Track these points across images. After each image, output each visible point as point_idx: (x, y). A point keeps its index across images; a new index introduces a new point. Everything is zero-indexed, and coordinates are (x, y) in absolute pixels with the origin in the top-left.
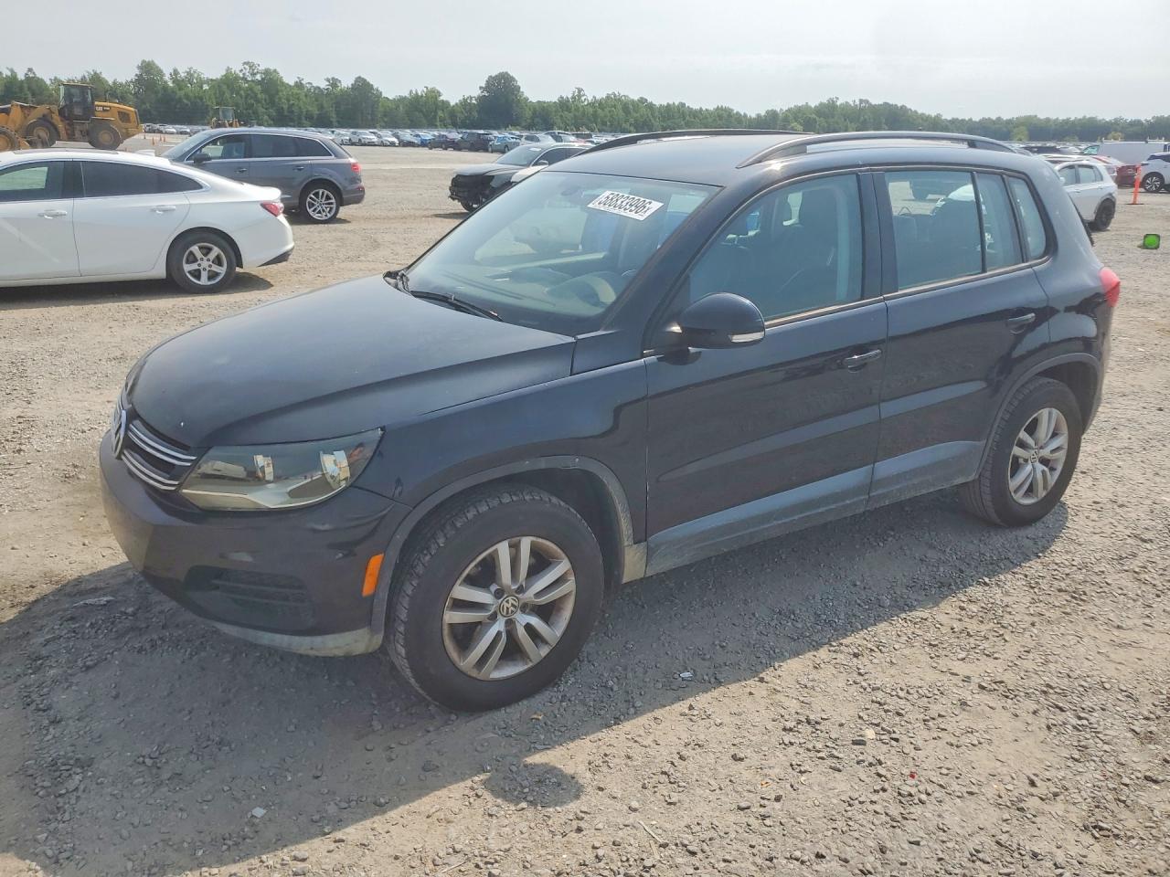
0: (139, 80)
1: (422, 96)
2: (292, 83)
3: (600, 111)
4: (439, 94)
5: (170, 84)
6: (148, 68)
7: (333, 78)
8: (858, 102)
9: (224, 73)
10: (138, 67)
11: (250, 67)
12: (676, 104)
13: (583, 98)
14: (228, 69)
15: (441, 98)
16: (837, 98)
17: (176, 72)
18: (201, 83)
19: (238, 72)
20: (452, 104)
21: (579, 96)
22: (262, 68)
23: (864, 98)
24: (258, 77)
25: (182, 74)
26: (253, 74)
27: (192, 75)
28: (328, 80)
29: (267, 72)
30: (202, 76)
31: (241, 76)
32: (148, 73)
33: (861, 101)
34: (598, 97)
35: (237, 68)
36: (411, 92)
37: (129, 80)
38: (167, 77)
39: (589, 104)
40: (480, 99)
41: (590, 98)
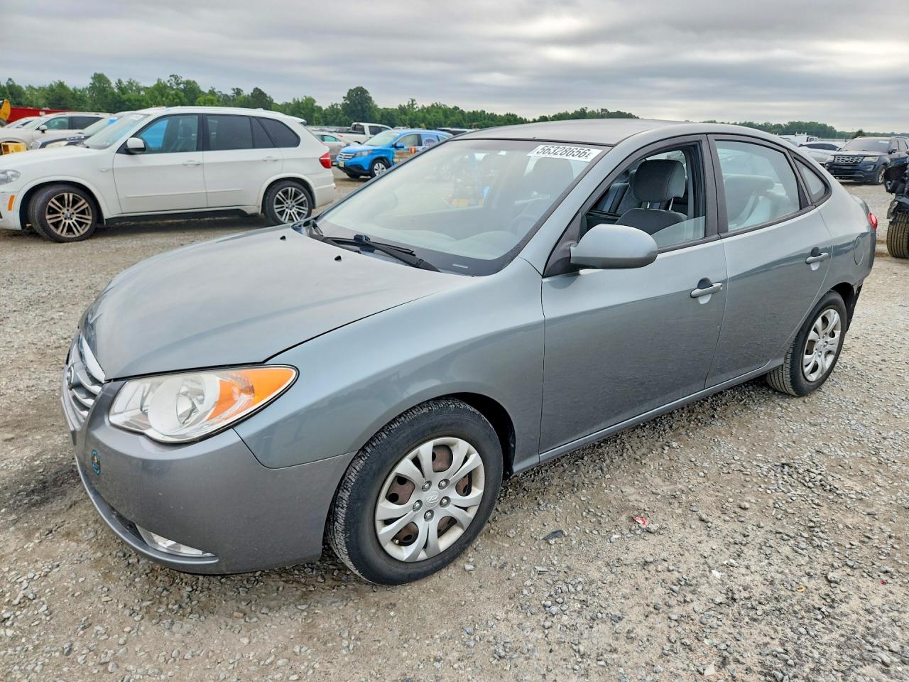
0: (93, 87)
1: (302, 103)
2: (207, 91)
3: (427, 115)
4: (314, 101)
5: (116, 90)
6: (99, 79)
7: (237, 89)
8: (600, 111)
9: (156, 83)
10: (92, 78)
11: (175, 79)
12: (479, 111)
13: (415, 106)
14: (159, 80)
15: (316, 104)
16: (587, 108)
17: (120, 82)
18: (139, 90)
19: (166, 82)
20: (324, 108)
21: (413, 105)
22: (184, 79)
23: (604, 108)
24: (182, 86)
25: (125, 83)
26: (178, 84)
27: (132, 84)
28: (234, 90)
29: (188, 83)
30: (140, 85)
31: (169, 85)
32: (100, 82)
33: (602, 110)
34: (426, 106)
35: (165, 79)
36: (294, 99)
37: (85, 87)
38: (113, 85)
39: (419, 110)
40: (344, 105)
41: (420, 107)
